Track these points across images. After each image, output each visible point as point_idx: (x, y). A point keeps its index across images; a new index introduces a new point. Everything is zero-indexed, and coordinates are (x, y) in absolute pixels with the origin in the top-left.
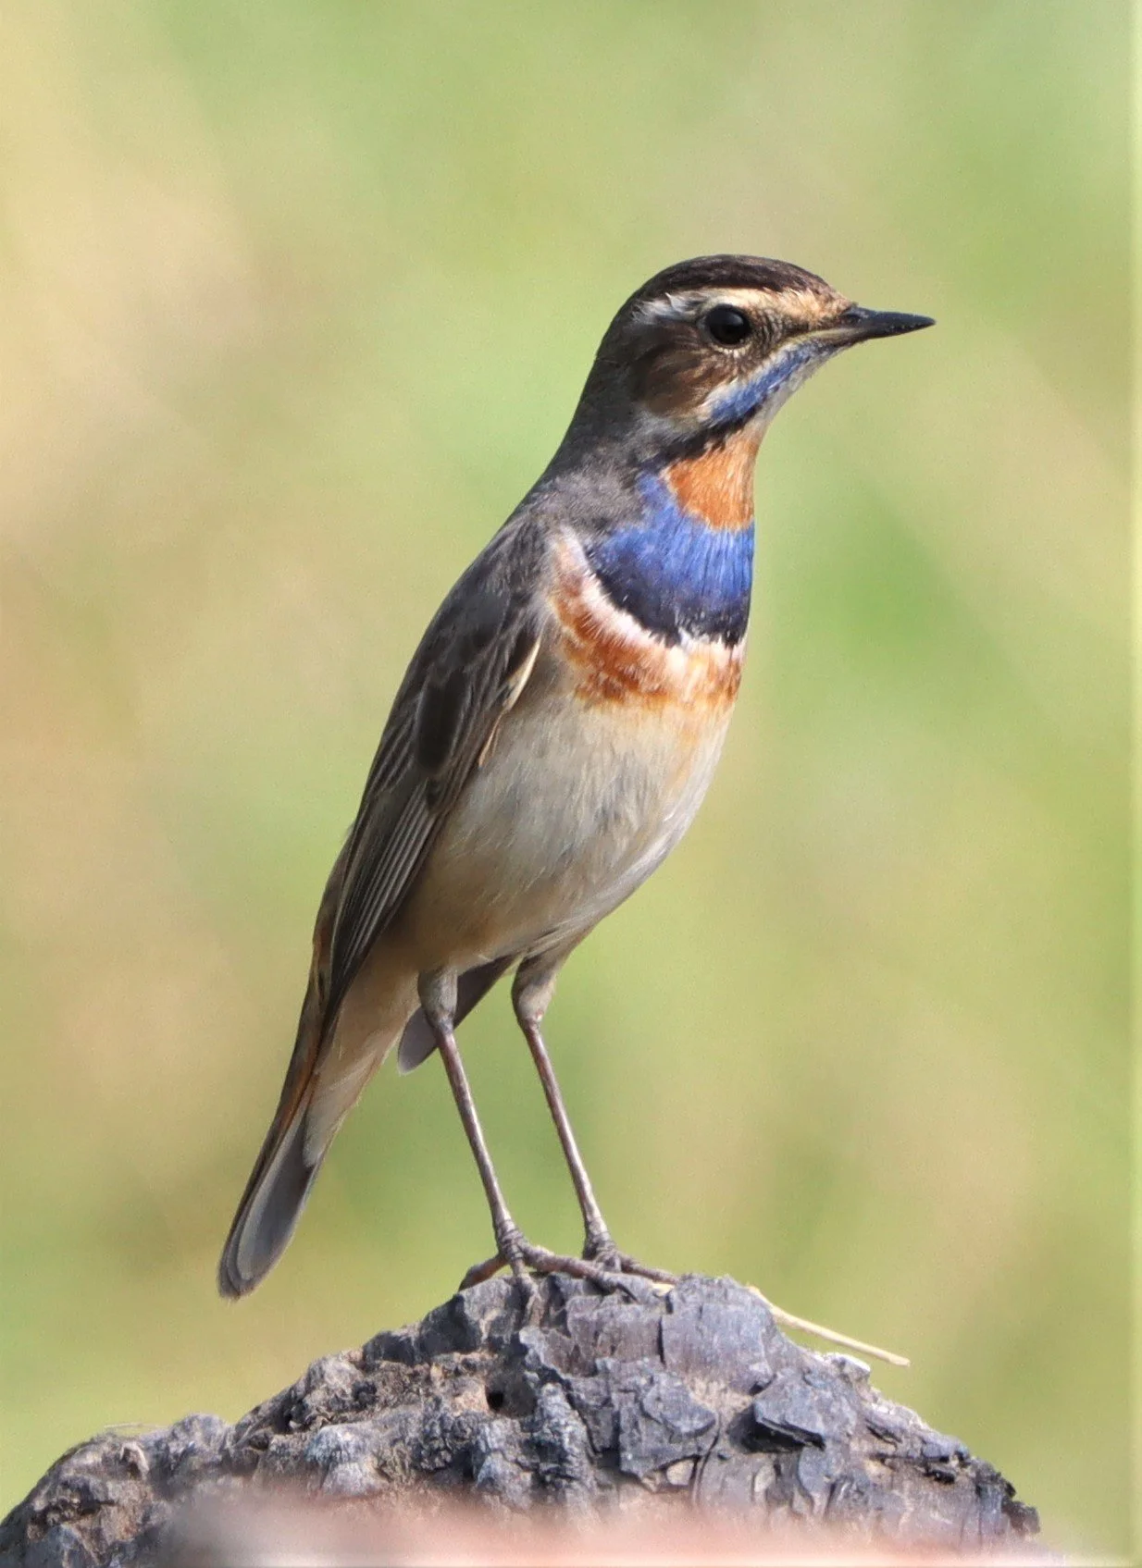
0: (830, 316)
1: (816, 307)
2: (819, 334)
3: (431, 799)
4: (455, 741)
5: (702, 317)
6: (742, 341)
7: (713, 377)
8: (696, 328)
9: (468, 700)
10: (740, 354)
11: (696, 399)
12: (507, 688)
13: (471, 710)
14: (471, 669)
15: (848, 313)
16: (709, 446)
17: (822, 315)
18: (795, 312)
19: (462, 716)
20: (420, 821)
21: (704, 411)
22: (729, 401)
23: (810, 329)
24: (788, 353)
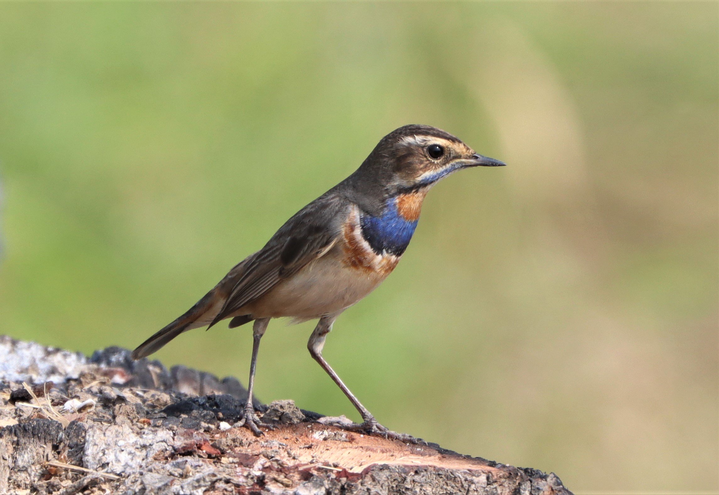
0: (469, 155)
1: (464, 150)
2: (463, 160)
3: (281, 273)
4: (297, 259)
5: (426, 146)
6: (439, 158)
7: (426, 168)
8: (423, 150)
9: (306, 248)
10: (437, 162)
11: (418, 175)
12: (321, 251)
13: (305, 252)
14: (311, 238)
15: (474, 155)
16: (414, 191)
17: (466, 154)
18: (458, 151)
19: (302, 252)
20: (274, 277)
21: (419, 179)
22: (428, 177)
23: (462, 157)
24: (452, 165)
